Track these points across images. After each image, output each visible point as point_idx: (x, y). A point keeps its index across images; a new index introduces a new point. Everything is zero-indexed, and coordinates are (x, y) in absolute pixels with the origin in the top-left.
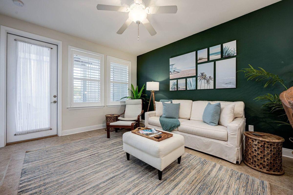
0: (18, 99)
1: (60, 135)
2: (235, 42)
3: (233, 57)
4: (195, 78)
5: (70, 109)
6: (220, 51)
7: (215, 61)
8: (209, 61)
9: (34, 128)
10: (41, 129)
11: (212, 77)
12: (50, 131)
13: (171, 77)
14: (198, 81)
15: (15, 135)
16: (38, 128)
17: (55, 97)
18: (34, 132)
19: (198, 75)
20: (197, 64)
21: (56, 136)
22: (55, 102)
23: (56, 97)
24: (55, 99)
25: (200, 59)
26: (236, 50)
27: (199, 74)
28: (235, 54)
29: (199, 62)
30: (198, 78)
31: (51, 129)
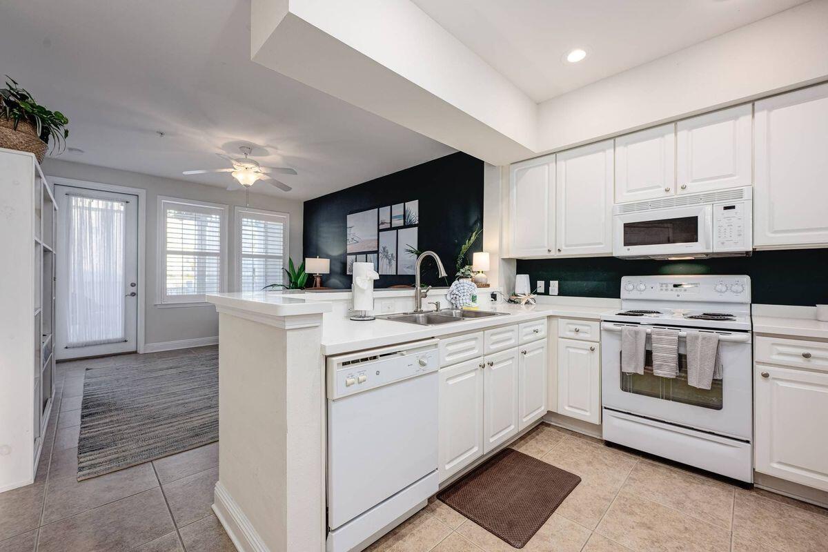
0: (71, 290)
1: (141, 351)
2: (416, 202)
3: (415, 226)
4: (376, 255)
5: (159, 307)
6: (403, 213)
7: (397, 228)
8: (391, 229)
9: (96, 337)
10: (108, 340)
11: (395, 255)
12: (124, 344)
13: (350, 249)
14: (380, 259)
15: (66, 348)
16: (104, 338)
17: (133, 285)
18: (97, 345)
19: (380, 251)
20: (379, 231)
21: (135, 352)
22: (133, 294)
23: (135, 285)
24: (133, 290)
25: (383, 223)
26: (417, 215)
27: (381, 249)
28: (417, 222)
29: (381, 227)
30: (380, 255)
31: (126, 341)
